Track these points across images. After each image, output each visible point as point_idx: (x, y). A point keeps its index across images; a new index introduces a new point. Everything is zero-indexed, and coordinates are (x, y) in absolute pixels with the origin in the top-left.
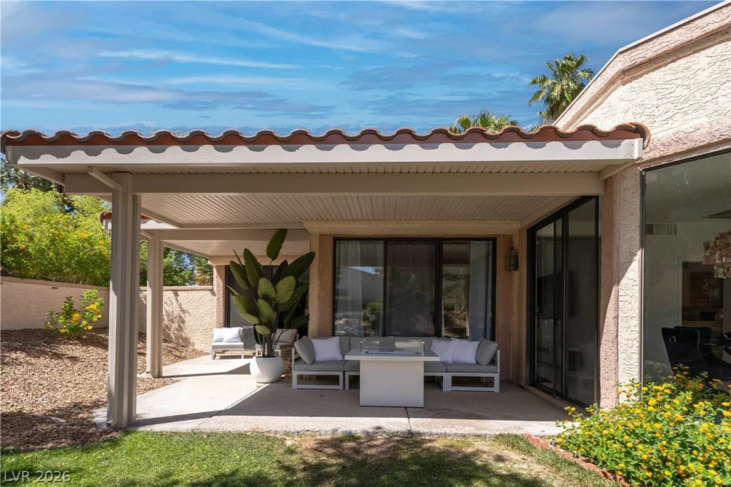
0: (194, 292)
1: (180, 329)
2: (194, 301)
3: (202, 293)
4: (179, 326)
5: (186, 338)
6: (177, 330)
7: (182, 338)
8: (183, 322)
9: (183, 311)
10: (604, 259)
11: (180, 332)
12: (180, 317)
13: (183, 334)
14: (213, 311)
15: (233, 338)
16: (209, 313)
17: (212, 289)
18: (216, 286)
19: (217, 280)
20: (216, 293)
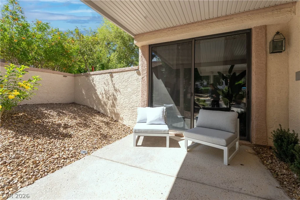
1: (114, 105)
2: (123, 81)
5: (117, 114)
6: (112, 107)
8: (116, 99)
9: (116, 90)
12: (114, 95)
13: (116, 110)
14: (138, 89)
15: (156, 120)
16: (136, 92)
17: (138, 70)
18: (141, 66)
19: (142, 60)
20: (141, 72)
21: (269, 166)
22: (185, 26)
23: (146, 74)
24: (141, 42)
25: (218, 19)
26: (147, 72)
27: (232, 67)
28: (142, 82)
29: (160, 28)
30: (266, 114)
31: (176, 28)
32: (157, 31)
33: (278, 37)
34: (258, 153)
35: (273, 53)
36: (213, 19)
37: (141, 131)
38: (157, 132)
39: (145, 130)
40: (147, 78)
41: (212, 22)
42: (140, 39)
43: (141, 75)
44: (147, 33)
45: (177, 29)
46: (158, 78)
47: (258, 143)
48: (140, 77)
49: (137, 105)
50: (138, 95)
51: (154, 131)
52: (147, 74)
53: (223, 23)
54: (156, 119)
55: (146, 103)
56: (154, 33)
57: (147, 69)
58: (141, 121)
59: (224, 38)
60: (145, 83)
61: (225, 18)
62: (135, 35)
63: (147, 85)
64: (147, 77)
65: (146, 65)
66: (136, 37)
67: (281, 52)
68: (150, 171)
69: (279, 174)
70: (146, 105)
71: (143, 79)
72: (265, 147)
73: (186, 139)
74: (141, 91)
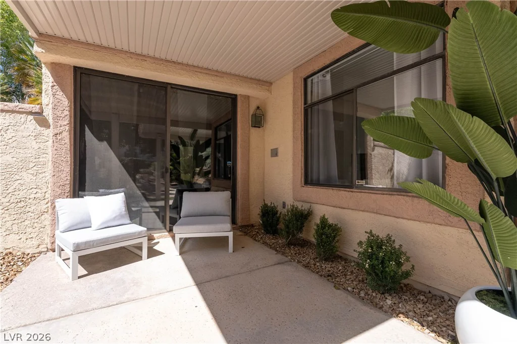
14: (40, 160)
15: (114, 219)
16: (32, 165)
17: (40, 113)
18: (50, 106)
19: (54, 95)
20: (51, 121)
21: (261, 241)
22: (162, 62)
23: (67, 128)
24: (56, 54)
25: (207, 72)
26: (70, 124)
27: (195, 131)
28: (56, 144)
29: (112, 46)
30: (248, 191)
31: (145, 59)
32: (105, 48)
33: (258, 112)
34: (246, 234)
35: (255, 127)
36: (202, 68)
37: (92, 243)
38: (128, 237)
39: (100, 240)
40: (70, 137)
41: (200, 72)
42: (55, 47)
43: (51, 127)
44: (78, 42)
45: (146, 61)
46: (100, 139)
47: (243, 224)
48: (49, 132)
49: (36, 196)
50: (40, 171)
51: (120, 237)
52: (70, 126)
53: (213, 78)
54: (114, 216)
55: (69, 189)
56: (97, 49)
57: (70, 117)
58: (73, 226)
59: (207, 96)
60: (66, 146)
61: (216, 74)
62: (40, 34)
63: (70, 150)
64: (70, 134)
65: (67, 109)
66: (41, 38)
67: (259, 127)
68: (150, 296)
69: (271, 244)
70: (66, 194)
71: (59, 138)
72: (248, 226)
73: (177, 237)
74: (50, 163)
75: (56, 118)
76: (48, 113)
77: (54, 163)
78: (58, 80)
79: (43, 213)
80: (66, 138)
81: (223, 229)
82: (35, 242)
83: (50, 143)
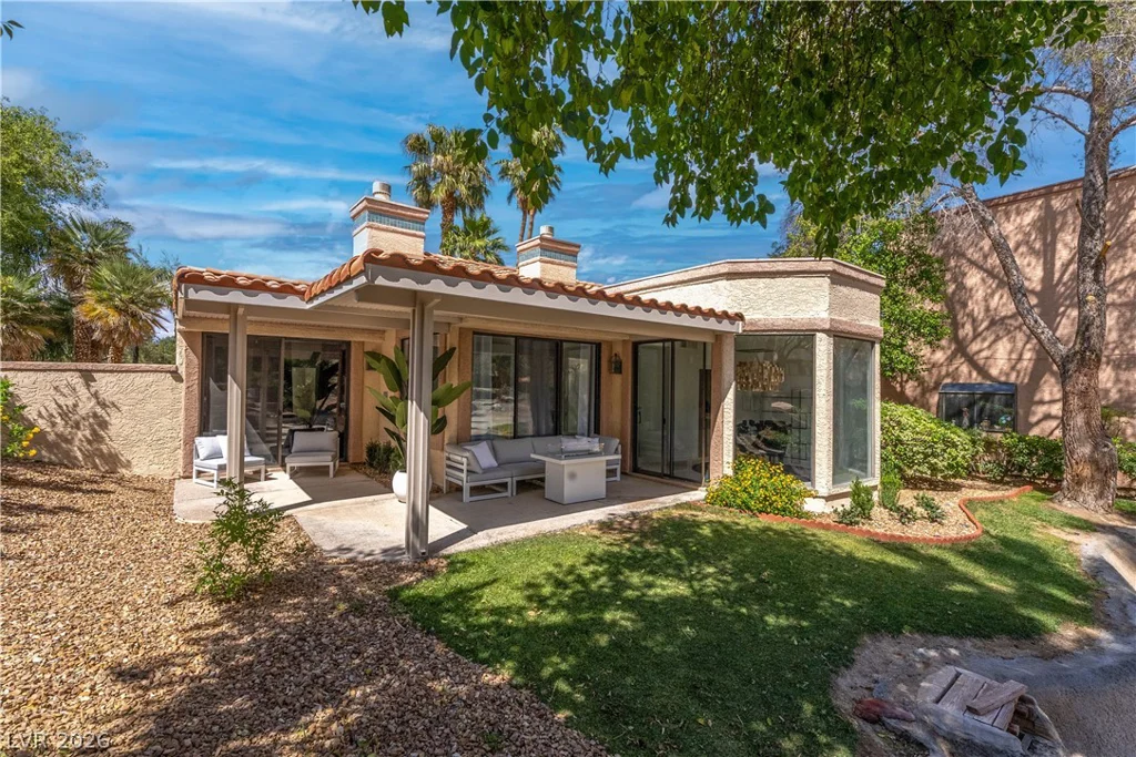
0: (133, 375)
1: (96, 438)
2: (132, 391)
3: (151, 377)
4: (94, 433)
5: (111, 455)
6: (89, 442)
7: (102, 456)
8: (104, 425)
9: (103, 405)
10: (714, 385)
11: (96, 446)
12: (95, 415)
13: (104, 447)
14: (175, 407)
16: (169, 411)
17: (176, 371)
18: (184, 365)
19: (187, 356)
20: (184, 377)
26: (199, 378)
28: (188, 395)
30: (361, 431)
43: (185, 382)
47: (355, 462)
48: (183, 386)
50: (175, 416)
52: (200, 380)
55: (197, 430)
57: (199, 373)
60: (196, 396)
63: (199, 399)
64: (199, 387)
65: (197, 367)
70: (195, 434)
71: (190, 390)
73: (288, 466)
74: (183, 410)
75: (189, 375)
76: (182, 371)
77: (186, 410)
78: (190, 345)
79: (176, 449)
80: (196, 389)
81: (326, 460)
82: (171, 471)
83: (183, 393)
